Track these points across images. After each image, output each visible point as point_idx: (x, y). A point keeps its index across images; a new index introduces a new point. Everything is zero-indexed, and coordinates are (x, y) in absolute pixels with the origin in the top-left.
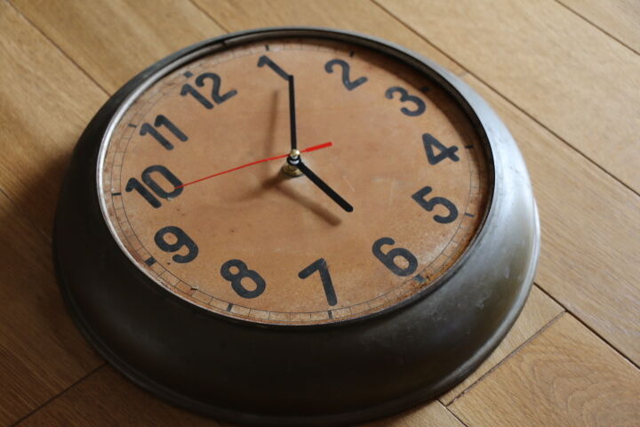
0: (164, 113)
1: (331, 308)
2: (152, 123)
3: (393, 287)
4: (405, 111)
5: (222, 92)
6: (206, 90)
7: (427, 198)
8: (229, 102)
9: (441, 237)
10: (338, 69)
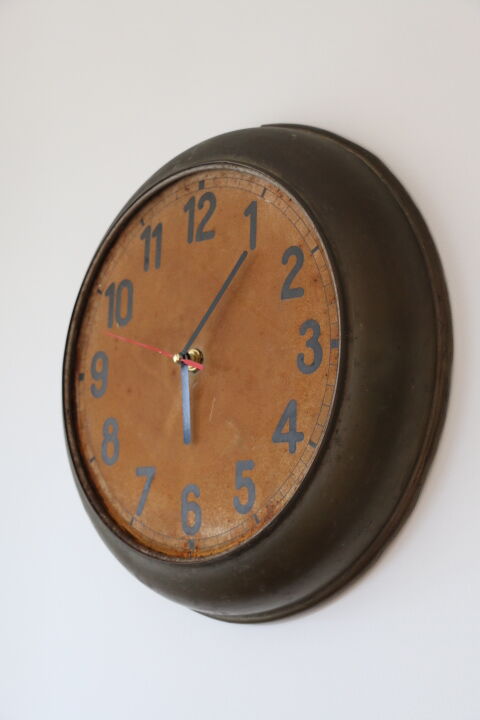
0: (164, 221)
1: (135, 516)
2: (153, 228)
3: (173, 536)
4: (301, 357)
5: (207, 228)
6: (199, 215)
7: (246, 473)
8: (204, 243)
9: (226, 521)
10: (293, 259)
